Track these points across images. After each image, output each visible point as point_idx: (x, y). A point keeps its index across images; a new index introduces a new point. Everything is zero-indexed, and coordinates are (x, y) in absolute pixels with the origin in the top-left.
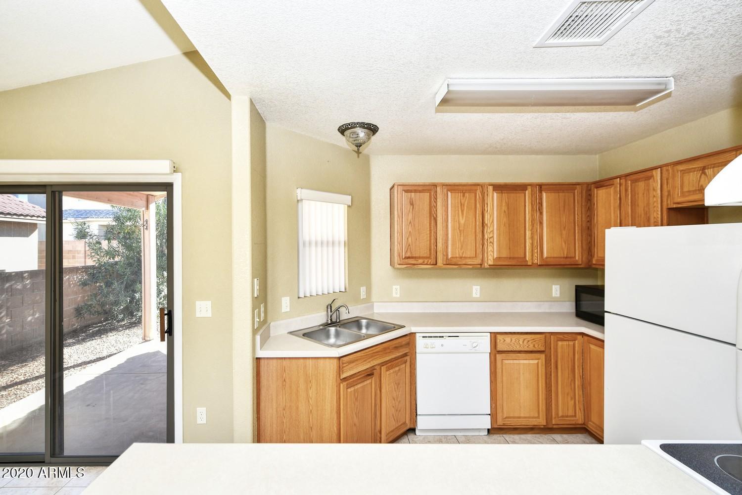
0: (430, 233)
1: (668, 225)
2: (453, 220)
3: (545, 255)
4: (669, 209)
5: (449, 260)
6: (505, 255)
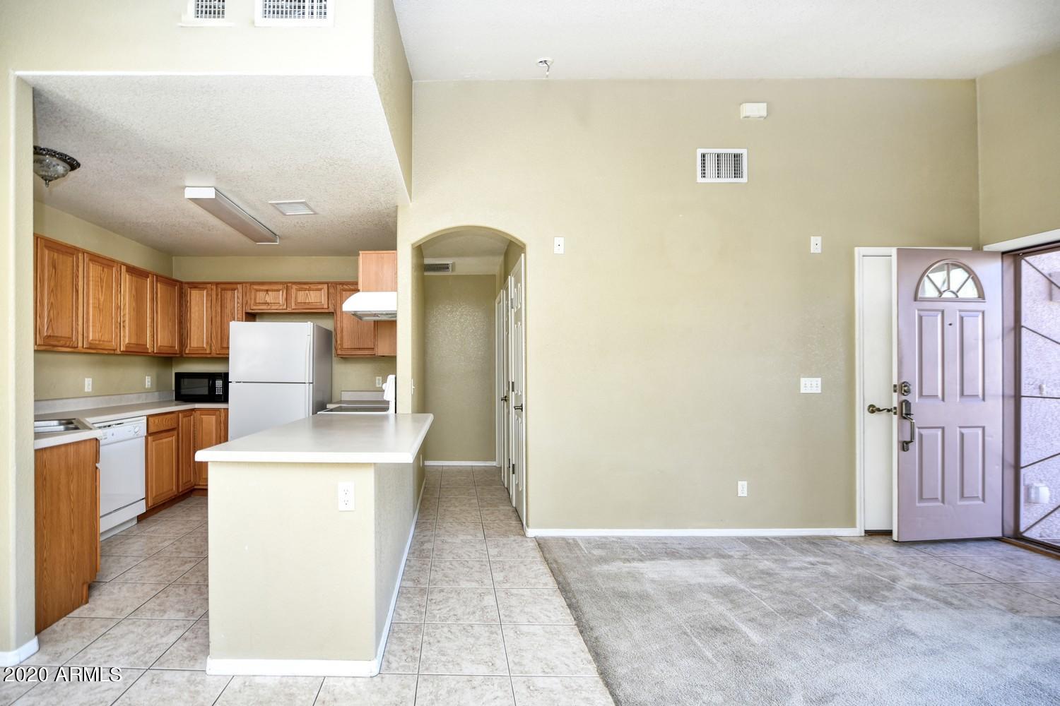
0: (72, 308)
2: (94, 295)
3: (159, 345)
4: (246, 313)
5: (90, 343)
6: (133, 341)
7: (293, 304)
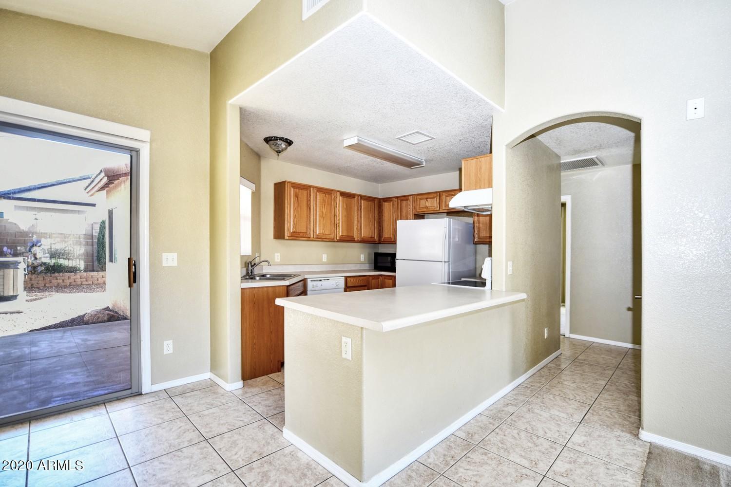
0: (307, 217)
1: (414, 219)
2: (320, 209)
3: (363, 236)
4: (415, 214)
5: (317, 235)
6: (345, 234)
7: (444, 206)
